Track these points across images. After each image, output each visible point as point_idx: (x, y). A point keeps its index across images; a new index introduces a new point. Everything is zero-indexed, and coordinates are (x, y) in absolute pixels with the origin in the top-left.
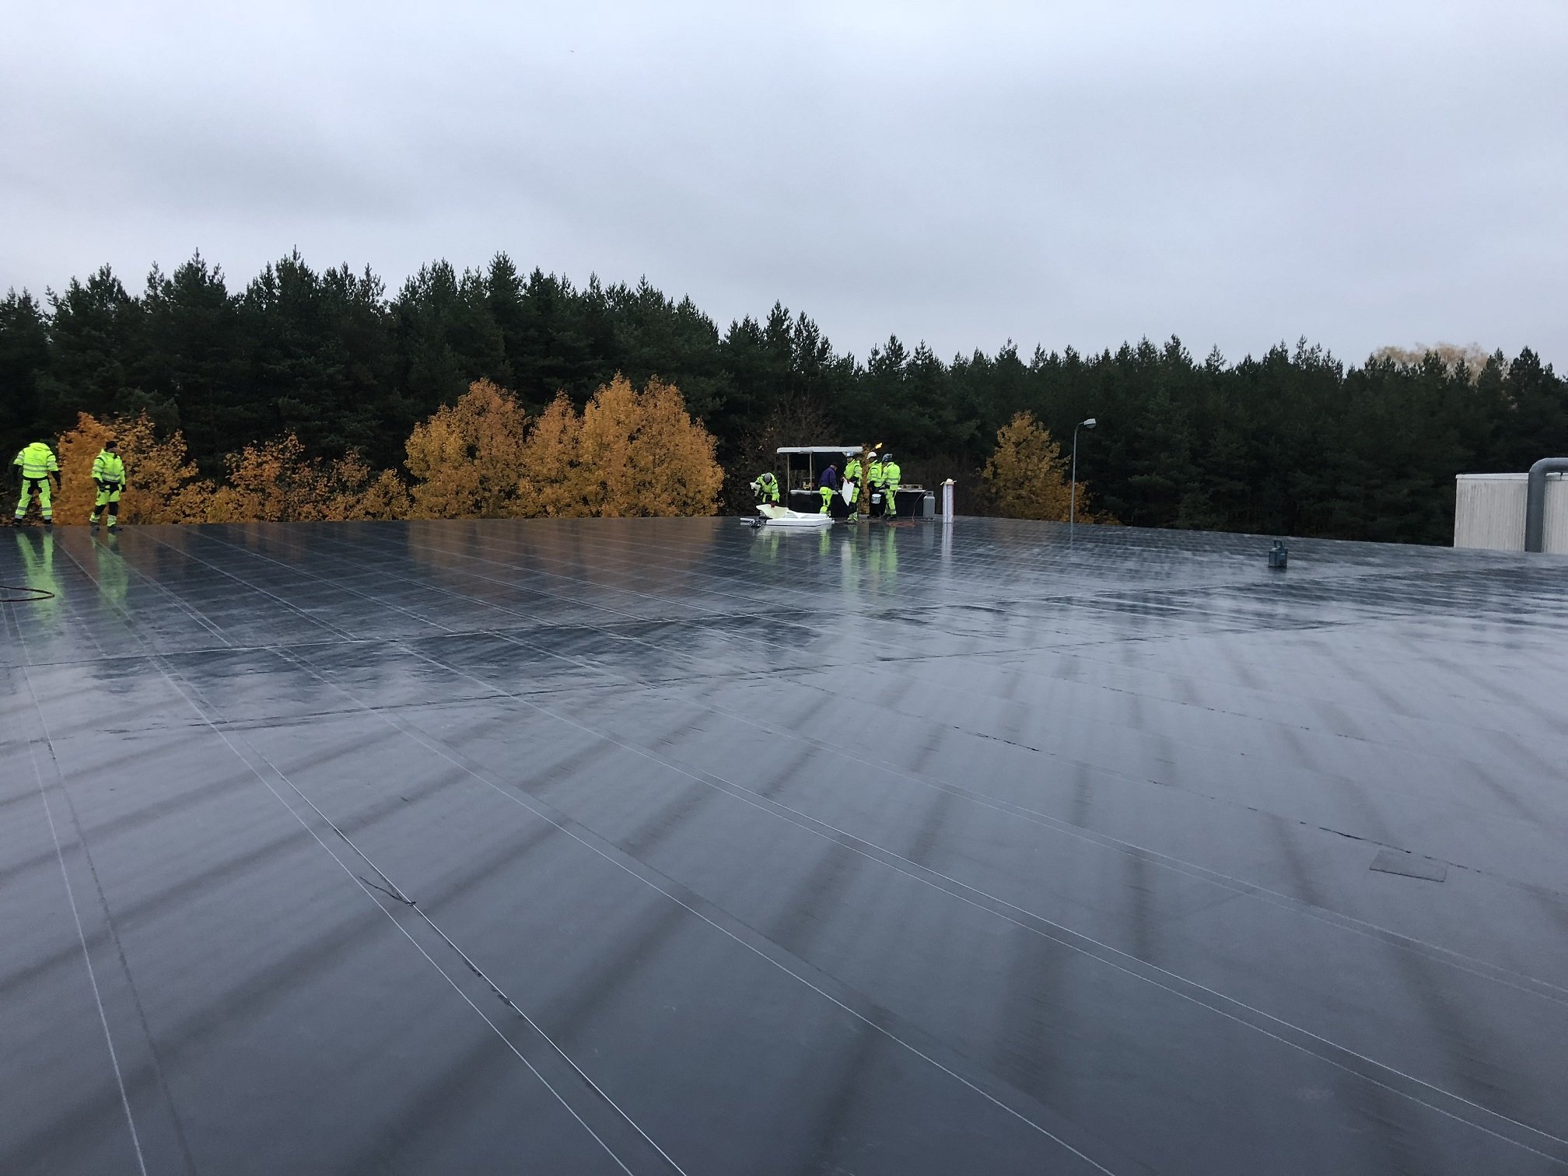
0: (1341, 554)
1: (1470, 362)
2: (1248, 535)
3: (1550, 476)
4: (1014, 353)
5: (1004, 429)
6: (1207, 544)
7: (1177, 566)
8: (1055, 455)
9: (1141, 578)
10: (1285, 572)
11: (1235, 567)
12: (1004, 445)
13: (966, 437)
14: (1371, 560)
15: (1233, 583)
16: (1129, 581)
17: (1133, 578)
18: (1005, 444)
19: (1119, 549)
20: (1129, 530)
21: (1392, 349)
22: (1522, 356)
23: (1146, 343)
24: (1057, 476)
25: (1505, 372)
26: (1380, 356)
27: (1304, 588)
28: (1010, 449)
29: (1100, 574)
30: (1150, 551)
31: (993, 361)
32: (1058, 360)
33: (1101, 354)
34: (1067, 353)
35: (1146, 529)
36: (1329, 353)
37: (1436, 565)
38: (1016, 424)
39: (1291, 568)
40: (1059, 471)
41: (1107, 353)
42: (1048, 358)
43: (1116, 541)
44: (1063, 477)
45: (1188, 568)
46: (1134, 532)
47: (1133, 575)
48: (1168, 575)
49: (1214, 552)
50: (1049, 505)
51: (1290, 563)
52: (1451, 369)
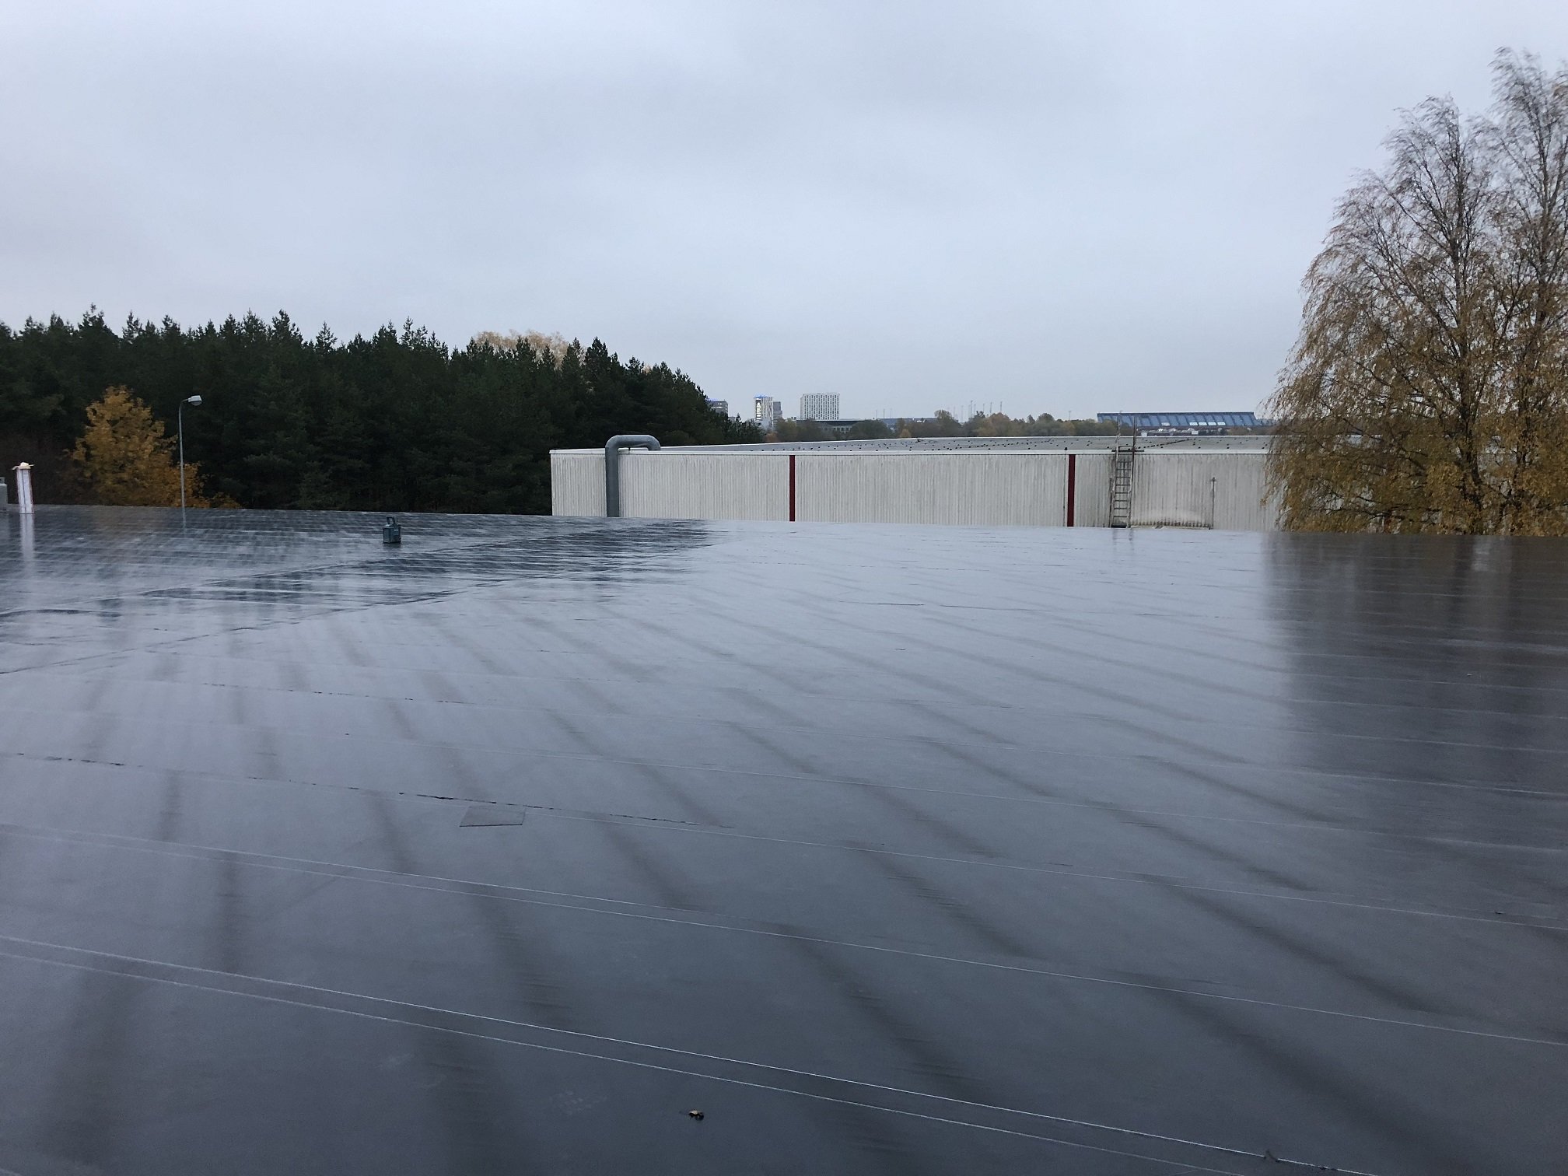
0: (452, 527)
1: (554, 349)
2: (365, 513)
3: (620, 451)
4: (100, 320)
5: (95, 405)
6: (323, 524)
7: (292, 548)
8: (160, 434)
9: (253, 563)
10: (399, 547)
11: (349, 546)
12: (96, 424)
13: (48, 414)
14: (478, 530)
15: (347, 562)
16: (239, 567)
17: (245, 563)
18: (97, 422)
19: (231, 533)
20: (243, 513)
21: (490, 334)
22: (593, 345)
23: (251, 318)
24: (164, 457)
25: (581, 357)
26: (481, 340)
27: (417, 562)
28: (105, 428)
29: (208, 561)
30: (263, 534)
31: (76, 328)
32: (156, 331)
33: (204, 326)
34: (165, 323)
35: (260, 511)
36: (433, 335)
37: (534, 532)
38: (109, 401)
39: (407, 543)
40: (166, 451)
41: (211, 326)
42: (144, 328)
43: (228, 525)
44: (172, 458)
45: (303, 550)
46: (251, 515)
47: (246, 560)
48: (283, 558)
49: (331, 531)
50: (157, 489)
51: (403, 538)
52: (539, 355)
